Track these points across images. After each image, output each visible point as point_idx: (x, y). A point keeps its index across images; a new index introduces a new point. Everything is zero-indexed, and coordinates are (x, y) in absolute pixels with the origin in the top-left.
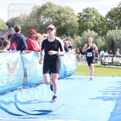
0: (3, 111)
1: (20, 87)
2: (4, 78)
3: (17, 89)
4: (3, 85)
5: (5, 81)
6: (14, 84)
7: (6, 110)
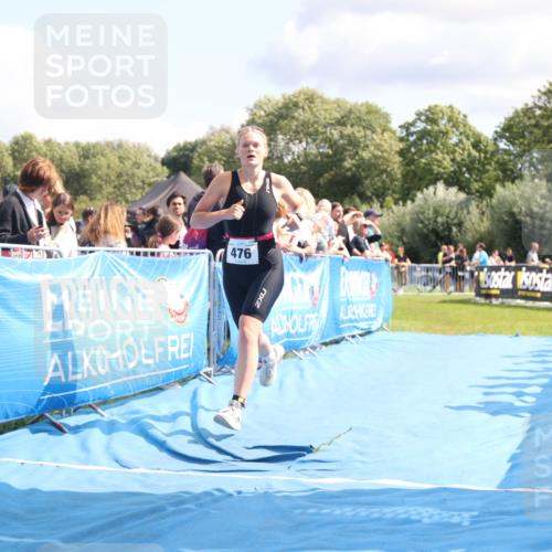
0: (154, 449)
1: (208, 369)
2: (156, 340)
3: (200, 375)
4: (150, 361)
5: (159, 350)
6: (184, 359)
7: (162, 446)
